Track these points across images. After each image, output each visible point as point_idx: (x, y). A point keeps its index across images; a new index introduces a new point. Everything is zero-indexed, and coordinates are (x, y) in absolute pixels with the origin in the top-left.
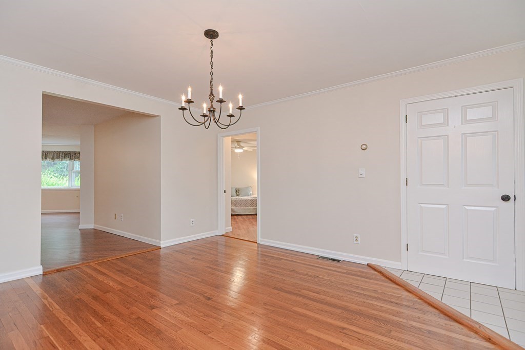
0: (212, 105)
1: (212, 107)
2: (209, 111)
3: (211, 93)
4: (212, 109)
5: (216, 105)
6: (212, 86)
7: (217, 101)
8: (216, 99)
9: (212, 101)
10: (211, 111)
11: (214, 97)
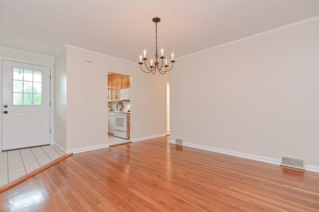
0: (157, 60)
1: (156, 62)
2: (155, 64)
3: (156, 54)
4: (157, 63)
5: (159, 60)
6: (157, 49)
7: (160, 58)
8: (159, 57)
9: (157, 58)
10: (156, 64)
11: (158, 56)
